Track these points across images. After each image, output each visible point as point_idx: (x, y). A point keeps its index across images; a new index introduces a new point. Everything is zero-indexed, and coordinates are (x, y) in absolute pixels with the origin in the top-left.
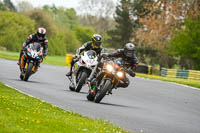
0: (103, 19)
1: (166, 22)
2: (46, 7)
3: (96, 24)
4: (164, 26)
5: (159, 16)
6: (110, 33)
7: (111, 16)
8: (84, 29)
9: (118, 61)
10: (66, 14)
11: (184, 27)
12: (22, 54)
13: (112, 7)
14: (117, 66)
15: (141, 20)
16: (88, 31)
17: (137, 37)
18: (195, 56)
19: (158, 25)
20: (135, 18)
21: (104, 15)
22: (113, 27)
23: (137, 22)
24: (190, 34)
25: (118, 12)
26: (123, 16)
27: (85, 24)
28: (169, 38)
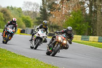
0: (34, 12)
1: (63, 13)
2: (8, 7)
3: (31, 15)
4: (62, 15)
5: (60, 11)
6: (38, 19)
7: (38, 11)
8: (25, 17)
9: (64, 35)
10: (17, 10)
11: (71, 16)
12: (4, 30)
13: (38, 7)
14: (64, 38)
15: (52, 12)
16: (27, 18)
17: (50, 20)
18: (77, 28)
19: (59, 15)
20: (49, 12)
21: (35, 11)
22: (39, 16)
23: (50, 13)
24: (74, 19)
25: (41, 9)
26: (43, 11)
27: (26, 15)
28: (64, 21)
